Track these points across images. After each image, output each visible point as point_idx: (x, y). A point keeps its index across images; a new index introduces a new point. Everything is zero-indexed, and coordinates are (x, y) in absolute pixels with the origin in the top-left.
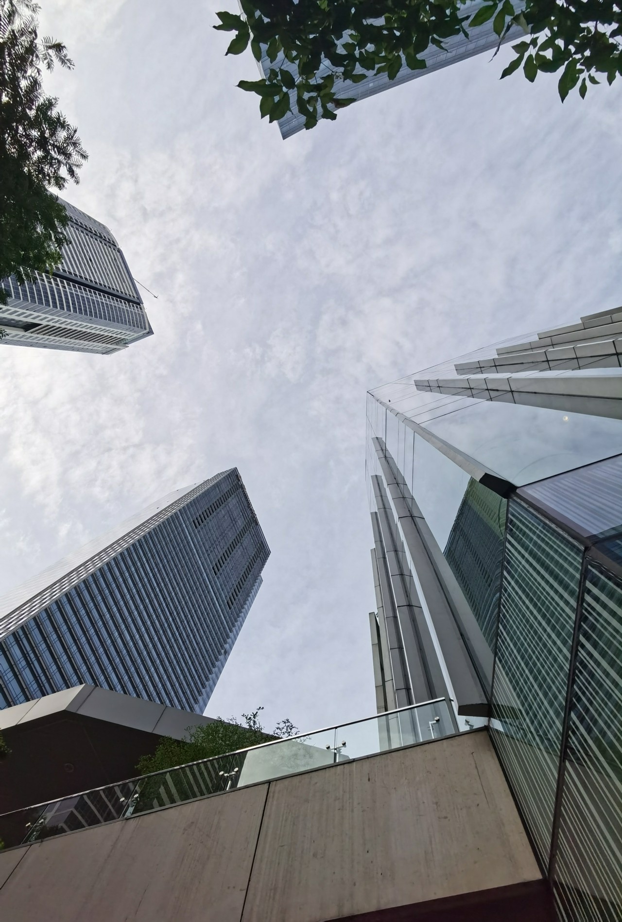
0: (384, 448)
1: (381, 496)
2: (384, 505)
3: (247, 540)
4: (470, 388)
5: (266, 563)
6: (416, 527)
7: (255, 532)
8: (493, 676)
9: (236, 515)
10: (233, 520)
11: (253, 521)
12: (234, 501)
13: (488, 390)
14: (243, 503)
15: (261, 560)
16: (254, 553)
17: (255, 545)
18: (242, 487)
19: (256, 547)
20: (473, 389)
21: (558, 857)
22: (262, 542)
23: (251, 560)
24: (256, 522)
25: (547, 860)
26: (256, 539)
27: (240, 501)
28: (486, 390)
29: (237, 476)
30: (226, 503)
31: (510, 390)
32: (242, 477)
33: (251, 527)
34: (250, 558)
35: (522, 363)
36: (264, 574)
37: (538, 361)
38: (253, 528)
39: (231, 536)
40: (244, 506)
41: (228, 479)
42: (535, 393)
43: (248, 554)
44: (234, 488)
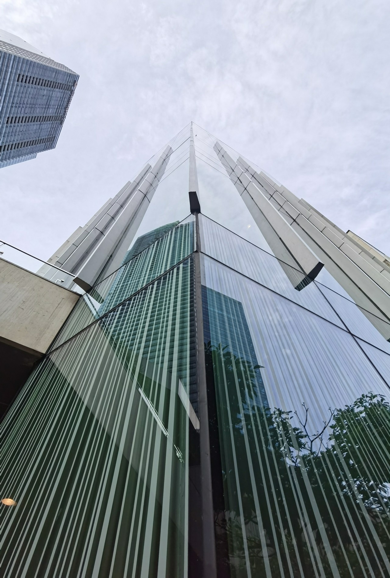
0: (168, 156)
1: (142, 177)
2: (139, 182)
3: (46, 126)
4: (233, 170)
5: (47, 151)
6: (142, 201)
7: (55, 127)
8: (106, 278)
9: (52, 104)
10: (47, 106)
11: (60, 119)
12: (59, 95)
13: (238, 178)
14: (64, 102)
15: (45, 146)
16: (44, 137)
17: (49, 134)
18: (72, 92)
19: (48, 136)
20: (234, 171)
21: (59, 350)
22: (55, 137)
23: (39, 140)
24: (61, 123)
25: (53, 349)
26: (53, 131)
27: (63, 98)
28: (238, 177)
29: (75, 81)
30: (52, 89)
31: (246, 187)
32: (77, 86)
33: (56, 122)
34: (39, 137)
35: (263, 187)
36: (39, 154)
37: (269, 192)
38: (56, 123)
39: (38, 112)
40: (63, 105)
41: (67, 76)
42: (252, 198)
43: (40, 134)
44: (66, 86)
